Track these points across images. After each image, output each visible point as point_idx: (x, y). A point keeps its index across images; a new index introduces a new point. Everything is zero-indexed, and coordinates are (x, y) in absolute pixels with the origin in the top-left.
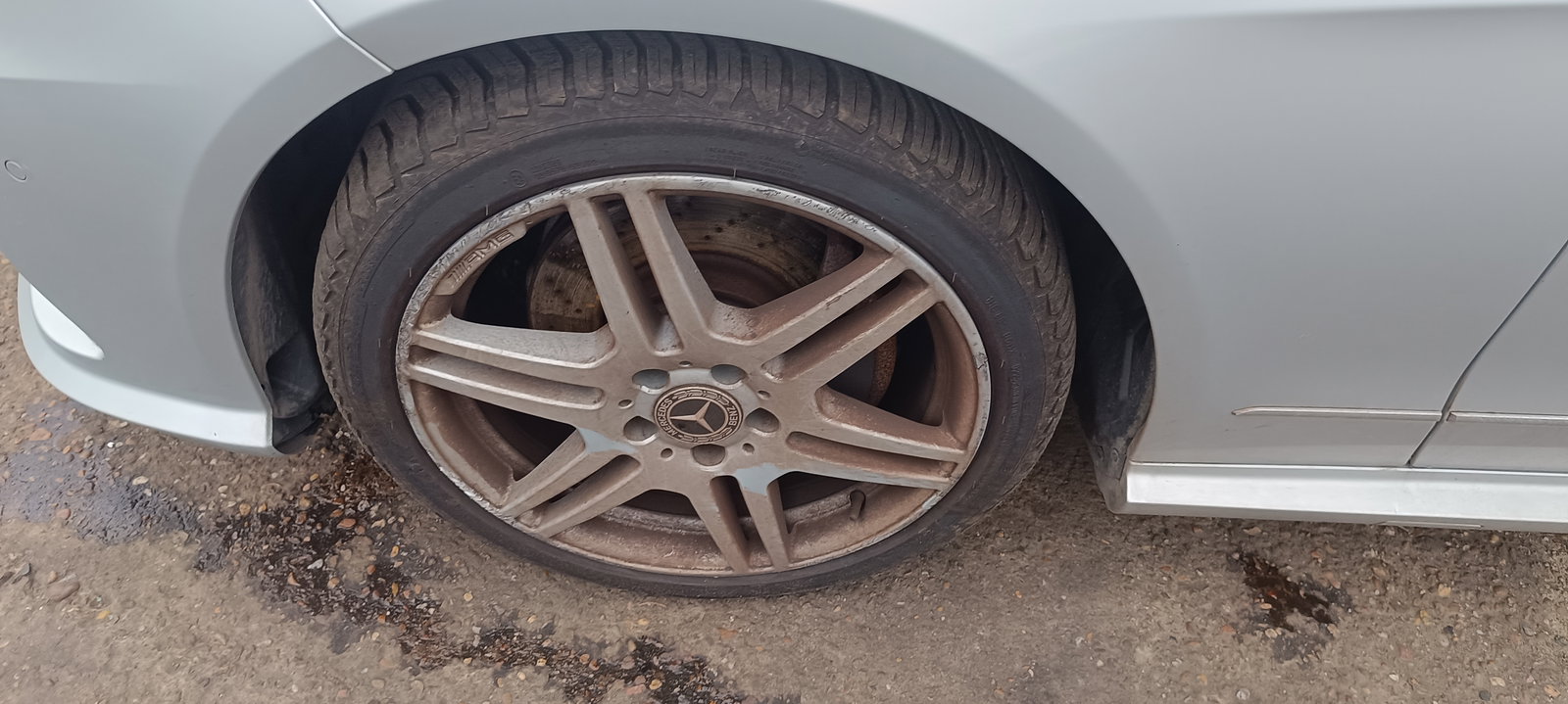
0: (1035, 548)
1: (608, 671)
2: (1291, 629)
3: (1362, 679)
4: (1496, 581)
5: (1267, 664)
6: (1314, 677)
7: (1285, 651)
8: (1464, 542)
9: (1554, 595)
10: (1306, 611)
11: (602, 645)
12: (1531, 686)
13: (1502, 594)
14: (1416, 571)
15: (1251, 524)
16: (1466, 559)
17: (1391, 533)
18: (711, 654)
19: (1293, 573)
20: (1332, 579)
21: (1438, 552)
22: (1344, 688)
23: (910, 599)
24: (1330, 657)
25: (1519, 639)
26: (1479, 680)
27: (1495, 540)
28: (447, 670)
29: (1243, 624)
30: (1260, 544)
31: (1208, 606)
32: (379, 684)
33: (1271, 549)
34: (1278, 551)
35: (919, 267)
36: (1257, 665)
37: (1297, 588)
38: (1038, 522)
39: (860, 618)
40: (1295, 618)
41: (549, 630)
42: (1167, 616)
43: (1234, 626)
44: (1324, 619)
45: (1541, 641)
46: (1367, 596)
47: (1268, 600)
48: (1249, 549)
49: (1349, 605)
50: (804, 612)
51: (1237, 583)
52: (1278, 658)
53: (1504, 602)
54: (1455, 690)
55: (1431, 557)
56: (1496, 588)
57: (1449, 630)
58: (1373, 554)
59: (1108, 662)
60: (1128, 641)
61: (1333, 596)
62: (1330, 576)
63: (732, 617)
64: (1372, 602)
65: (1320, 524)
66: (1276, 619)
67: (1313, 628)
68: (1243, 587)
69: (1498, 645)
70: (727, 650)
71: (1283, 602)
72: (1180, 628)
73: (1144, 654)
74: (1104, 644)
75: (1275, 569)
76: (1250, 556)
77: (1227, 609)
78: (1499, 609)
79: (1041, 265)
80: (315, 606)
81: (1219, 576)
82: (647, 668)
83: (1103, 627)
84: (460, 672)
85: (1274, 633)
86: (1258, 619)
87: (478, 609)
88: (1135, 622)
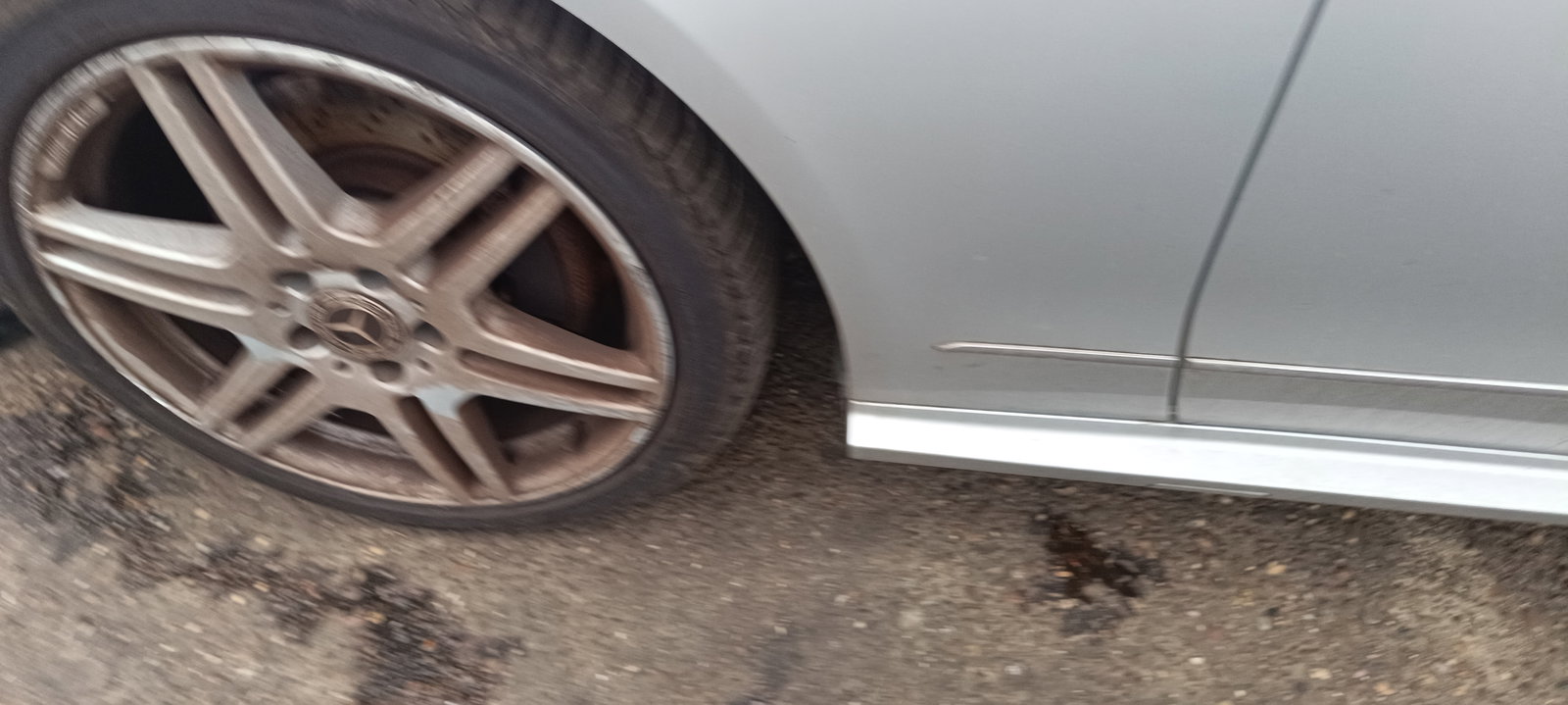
0: (814, 495)
1: (331, 601)
2: (1086, 600)
3: (1160, 660)
4: (1341, 561)
5: (1053, 638)
6: (1103, 656)
7: (1072, 625)
8: (1311, 515)
9: (1408, 581)
10: (1109, 582)
11: (328, 572)
12: (1358, 681)
13: (1344, 575)
14: (1248, 545)
15: (1067, 484)
16: (1310, 534)
17: (1227, 501)
18: (441, 588)
19: (1104, 538)
20: (1147, 549)
21: (1279, 526)
22: (1135, 668)
23: (666, 543)
24: (1127, 634)
25: (1355, 628)
26: (1298, 671)
27: (1349, 516)
28: (164, 590)
29: (1034, 591)
30: (1073, 506)
31: (997, 570)
32: (91, 599)
33: (1084, 512)
34: (1094, 514)
35: (534, 161)
36: (1039, 637)
37: (1104, 555)
38: (826, 468)
39: (607, 561)
40: (1095, 589)
41: (277, 554)
42: (946, 580)
43: (1022, 593)
44: (1128, 592)
45: (1382, 632)
46: (1185, 570)
47: (1069, 568)
48: (1058, 510)
49: (1160, 578)
50: (548, 551)
51: (1035, 547)
52: (1067, 631)
53: (1344, 585)
54: (1266, 680)
55: (1268, 531)
56: (1341, 568)
57: (1272, 613)
58: (1200, 523)
59: (872, 625)
60: (897, 602)
61: (1144, 567)
62: (1145, 545)
63: (470, 552)
64: (1189, 576)
65: (1143, 489)
66: (1072, 589)
67: (1113, 601)
68: (1042, 553)
69: (1328, 633)
70: (460, 586)
71: (1085, 570)
72: (959, 591)
73: (912, 618)
74: (870, 605)
75: (1082, 534)
76: (1060, 517)
77: (1018, 575)
78: (1338, 593)
79: (677, 163)
80: (48, 515)
81: (1017, 539)
82: (370, 601)
83: (871, 587)
84: (180, 593)
85: (1067, 604)
86: (1051, 588)
87: (212, 528)
88: (909, 583)
